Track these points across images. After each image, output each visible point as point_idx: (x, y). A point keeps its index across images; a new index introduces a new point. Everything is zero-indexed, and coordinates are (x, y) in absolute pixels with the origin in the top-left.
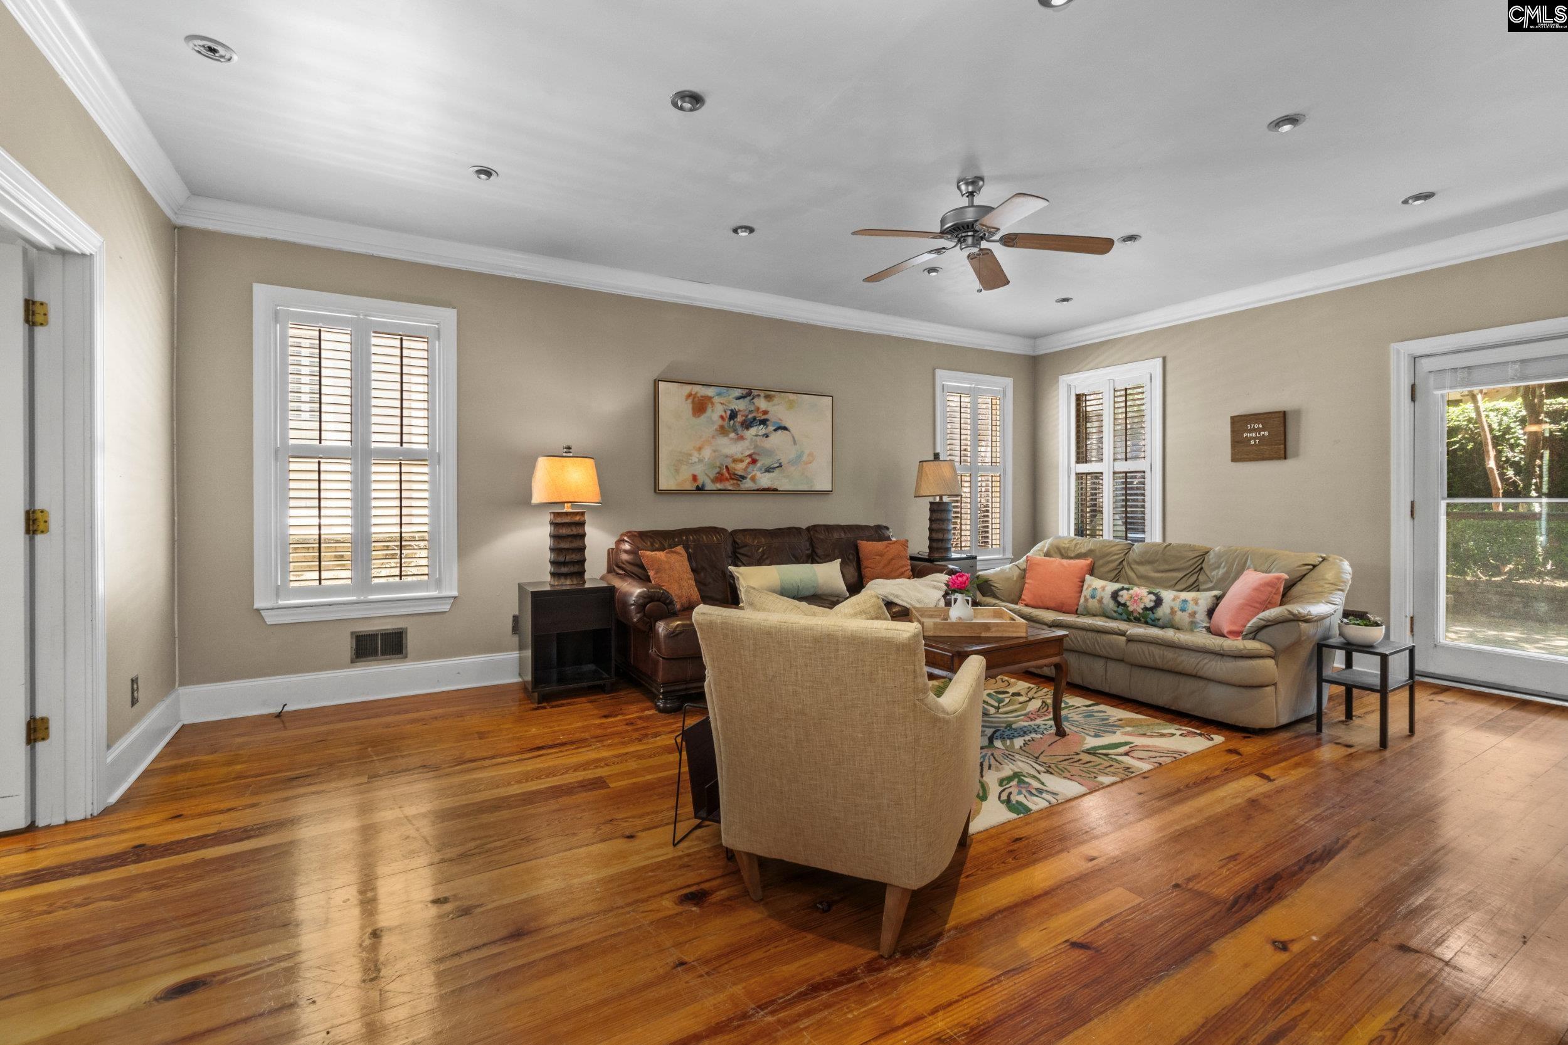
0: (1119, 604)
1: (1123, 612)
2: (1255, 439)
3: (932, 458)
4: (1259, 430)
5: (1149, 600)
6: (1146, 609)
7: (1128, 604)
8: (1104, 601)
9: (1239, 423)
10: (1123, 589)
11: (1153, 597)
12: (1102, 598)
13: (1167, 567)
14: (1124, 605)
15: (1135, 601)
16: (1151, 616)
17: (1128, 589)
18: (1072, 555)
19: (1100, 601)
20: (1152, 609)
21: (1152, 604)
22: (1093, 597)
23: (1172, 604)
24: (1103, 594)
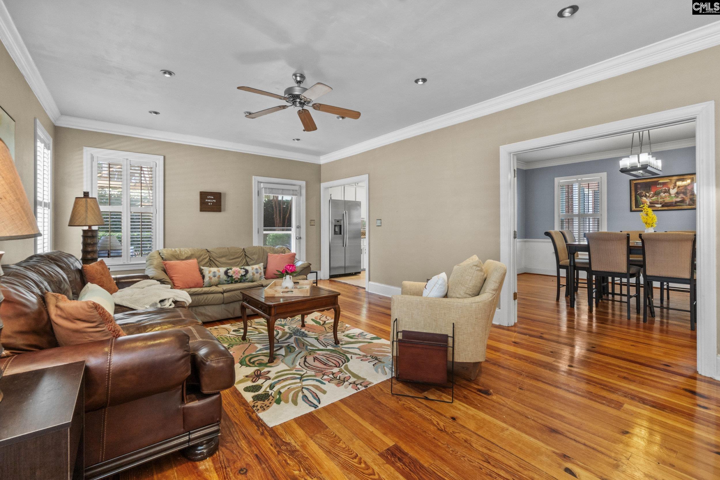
0: (229, 276)
1: (231, 280)
2: (210, 202)
3: (82, 196)
4: (212, 199)
5: (242, 272)
6: (242, 276)
7: (233, 275)
8: (221, 277)
9: (203, 195)
10: (228, 269)
11: (244, 270)
12: (220, 276)
13: (232, 257)
14: (232, 276)
15: (237, 273)
16: (244, 278)
17: (231, 269)
18: (184, 258)
19: (219, 277)
20: (245, 275)
21: (244, 273)
22: (215, 276)
23: (253, 271)
24: (220, 274)
